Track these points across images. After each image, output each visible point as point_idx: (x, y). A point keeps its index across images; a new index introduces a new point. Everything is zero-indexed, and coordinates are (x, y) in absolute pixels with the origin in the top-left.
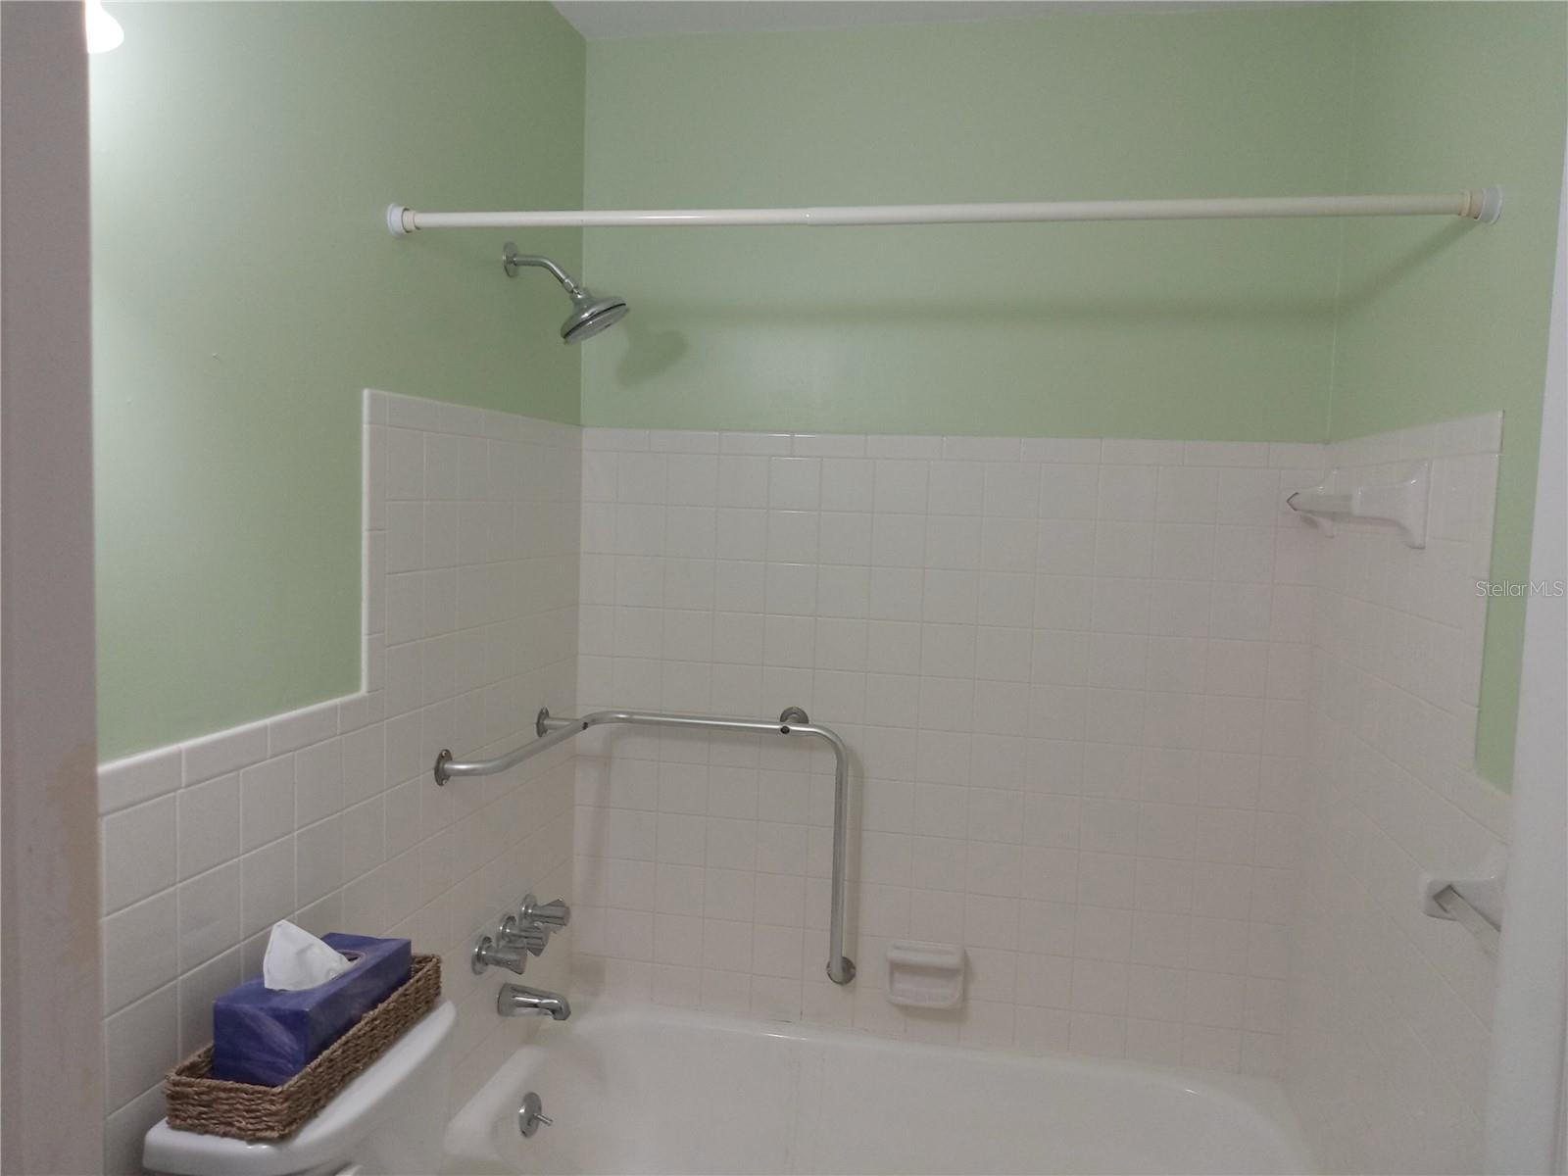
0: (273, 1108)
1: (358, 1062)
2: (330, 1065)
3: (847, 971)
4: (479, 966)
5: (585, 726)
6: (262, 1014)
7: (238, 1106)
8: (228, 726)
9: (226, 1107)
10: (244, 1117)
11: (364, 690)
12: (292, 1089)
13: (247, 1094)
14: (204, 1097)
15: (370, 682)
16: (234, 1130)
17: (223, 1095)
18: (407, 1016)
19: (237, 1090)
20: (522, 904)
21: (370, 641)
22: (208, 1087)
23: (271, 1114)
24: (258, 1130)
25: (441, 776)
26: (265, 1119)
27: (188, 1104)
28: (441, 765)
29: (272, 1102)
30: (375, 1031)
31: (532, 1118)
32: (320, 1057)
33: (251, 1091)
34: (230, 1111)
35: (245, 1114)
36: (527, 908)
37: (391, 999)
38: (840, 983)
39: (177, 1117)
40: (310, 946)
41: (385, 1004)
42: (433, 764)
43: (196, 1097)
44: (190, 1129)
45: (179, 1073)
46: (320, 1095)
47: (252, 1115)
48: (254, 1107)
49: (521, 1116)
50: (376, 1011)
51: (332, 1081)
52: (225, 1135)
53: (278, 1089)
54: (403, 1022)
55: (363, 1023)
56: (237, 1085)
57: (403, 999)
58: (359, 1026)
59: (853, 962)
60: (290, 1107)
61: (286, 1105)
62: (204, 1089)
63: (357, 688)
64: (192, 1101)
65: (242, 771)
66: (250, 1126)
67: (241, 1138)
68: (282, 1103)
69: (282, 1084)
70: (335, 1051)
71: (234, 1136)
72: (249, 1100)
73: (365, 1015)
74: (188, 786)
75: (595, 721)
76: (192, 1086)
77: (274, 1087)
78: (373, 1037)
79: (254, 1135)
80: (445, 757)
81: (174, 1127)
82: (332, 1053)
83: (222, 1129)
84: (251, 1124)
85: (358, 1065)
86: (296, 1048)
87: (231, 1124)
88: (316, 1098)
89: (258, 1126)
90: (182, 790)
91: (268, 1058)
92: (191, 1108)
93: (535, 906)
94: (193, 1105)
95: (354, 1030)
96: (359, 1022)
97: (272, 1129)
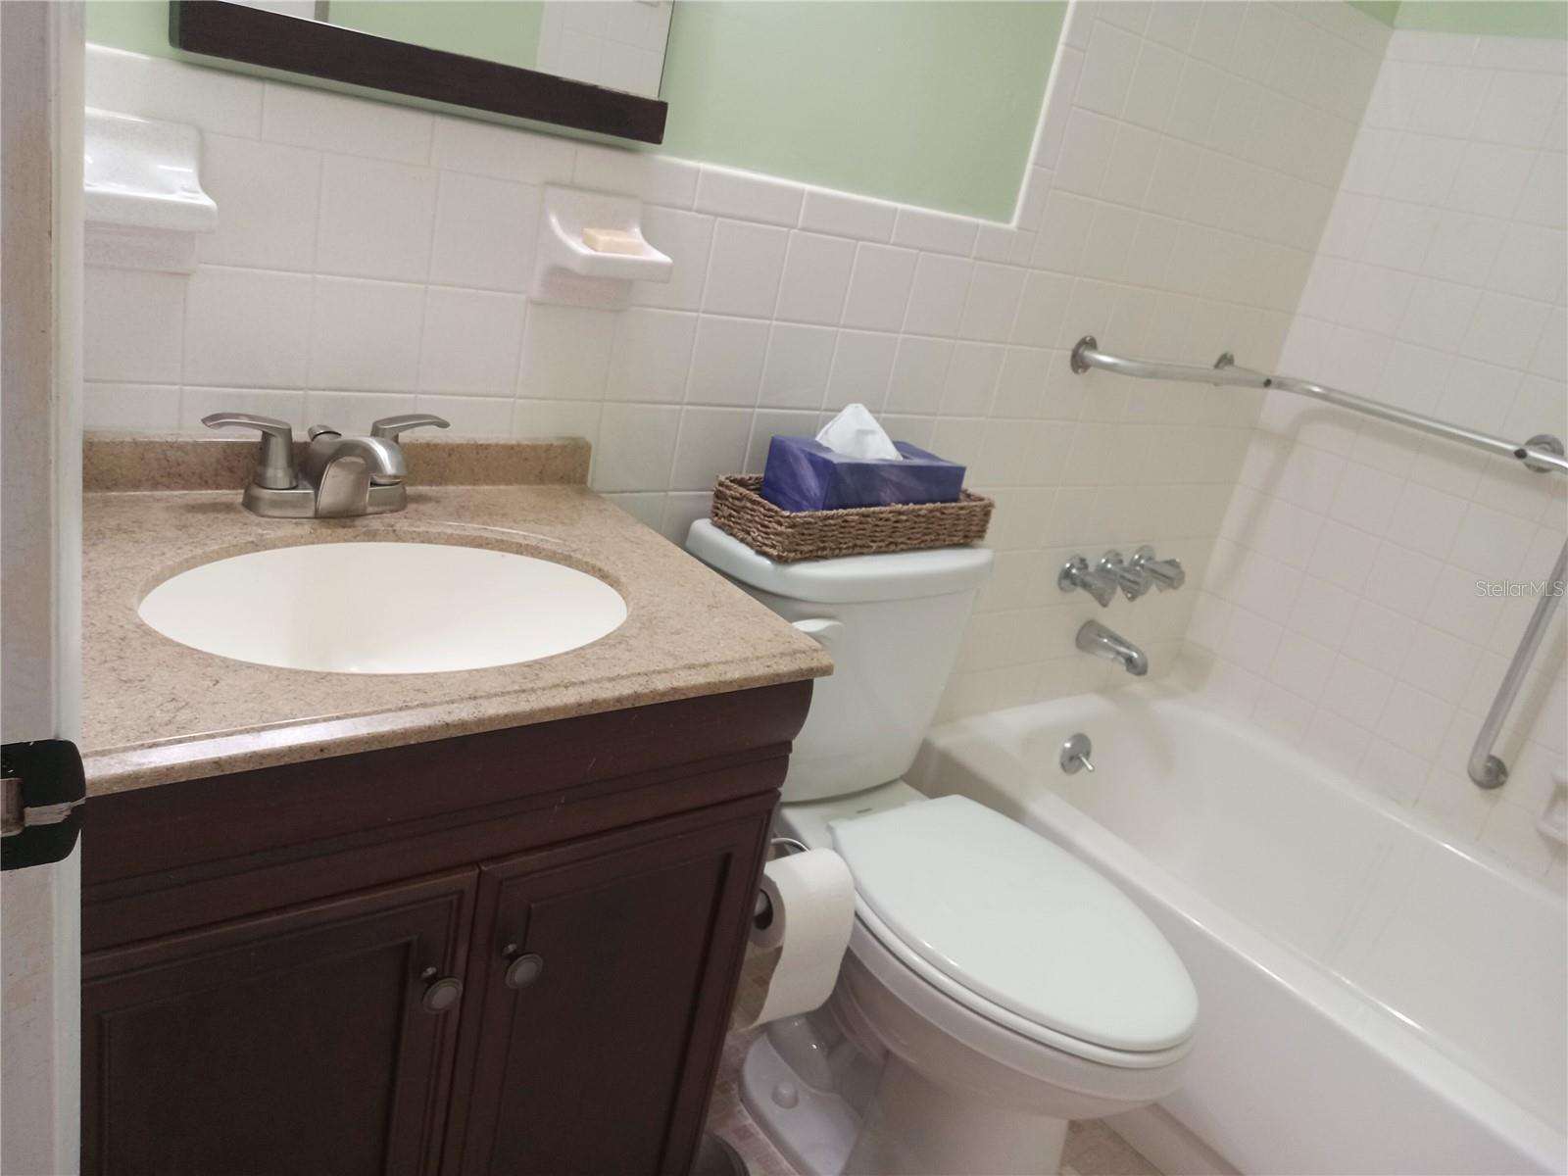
0: (779, 528)
1: (873, 541)
2: (843, 524)
3: (1494, 775)
4: (1066, 583)
5: (1268, 383)
6: (802, 456)
7: (757, 519)
8: (857, 191)
9: (749, 517)
10: (758, 530)
11: (1013, 225)
12: (798, 520)
13: (765, 509)
14: (737, 502)
15: (1022, 218)
16: (749, 539)
17: (749, 505)
18: (938, 535)
19: (759, 503)
20: (1137, 553)
21: (1034, 173)
22: (741, 494)
23: (777, 534)
24: (766, 545)
25: (1079, 363)
26: (772, 536)
27: (725, 505)
28: (1081, 350)
29: (780, 524)
30: (898, 525)
31: (1075, 757)
32: (835, 511)
33: (767, 507)
34: (750, 521)
35: (759, 526)
36: (1140, 558)
37: (924, 506)
38: (1480, 784)
39: (717, 515)
40: (872, 432)
41: (917, 507)
42: (1072, 345)
43: (731, 500)
44: (721, 527)
45: (727, 479)
46: (826, 544)
47: (764, 530)
48: (766, 523)
49: (1065, 750)
50: (905, 507)
51: (841, 541)
52: (742, 540)
53: (787, 513)
54: (933, 537)
55: (888, 508)
56: (760, 499)
57: (938, 514)
58: (883, 509)
59: (1508, 769)
60: (793, 534)
61: (789, 530)
62: (738, 495)
63: (1008, 220)
64: (727, 503)
65: (861, 243)
66: (759, 538)
67: (751, 546)
68: (787, 527)
69: (792, 512)
70: (852, 515)
71: (747, 544)
72: (765, 516)
73: (893, 504)
74: (803, 229)
75: (1282, 385)
76: (730, 490)
77: (784, 510)
78: (895, 530)
79: (761, 547)
80: (1090, 343)
81: (715, 524)
82: (847, 515)
83: (741, 535)
84: (762, 537)
85: (872, 544)
86: (818, 494)
87: (748, 533)
88: (822, 545)
89: (766, 542)
90: (796, 231)
91: (797, 498)
92: (726, 508)
93: (1149, 559)
94: (729, 507)
95: (877, 509)
96: (885, 506)
97: (773, 546)
